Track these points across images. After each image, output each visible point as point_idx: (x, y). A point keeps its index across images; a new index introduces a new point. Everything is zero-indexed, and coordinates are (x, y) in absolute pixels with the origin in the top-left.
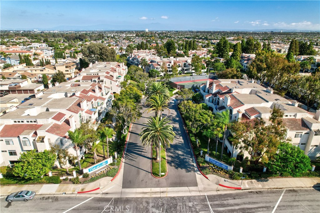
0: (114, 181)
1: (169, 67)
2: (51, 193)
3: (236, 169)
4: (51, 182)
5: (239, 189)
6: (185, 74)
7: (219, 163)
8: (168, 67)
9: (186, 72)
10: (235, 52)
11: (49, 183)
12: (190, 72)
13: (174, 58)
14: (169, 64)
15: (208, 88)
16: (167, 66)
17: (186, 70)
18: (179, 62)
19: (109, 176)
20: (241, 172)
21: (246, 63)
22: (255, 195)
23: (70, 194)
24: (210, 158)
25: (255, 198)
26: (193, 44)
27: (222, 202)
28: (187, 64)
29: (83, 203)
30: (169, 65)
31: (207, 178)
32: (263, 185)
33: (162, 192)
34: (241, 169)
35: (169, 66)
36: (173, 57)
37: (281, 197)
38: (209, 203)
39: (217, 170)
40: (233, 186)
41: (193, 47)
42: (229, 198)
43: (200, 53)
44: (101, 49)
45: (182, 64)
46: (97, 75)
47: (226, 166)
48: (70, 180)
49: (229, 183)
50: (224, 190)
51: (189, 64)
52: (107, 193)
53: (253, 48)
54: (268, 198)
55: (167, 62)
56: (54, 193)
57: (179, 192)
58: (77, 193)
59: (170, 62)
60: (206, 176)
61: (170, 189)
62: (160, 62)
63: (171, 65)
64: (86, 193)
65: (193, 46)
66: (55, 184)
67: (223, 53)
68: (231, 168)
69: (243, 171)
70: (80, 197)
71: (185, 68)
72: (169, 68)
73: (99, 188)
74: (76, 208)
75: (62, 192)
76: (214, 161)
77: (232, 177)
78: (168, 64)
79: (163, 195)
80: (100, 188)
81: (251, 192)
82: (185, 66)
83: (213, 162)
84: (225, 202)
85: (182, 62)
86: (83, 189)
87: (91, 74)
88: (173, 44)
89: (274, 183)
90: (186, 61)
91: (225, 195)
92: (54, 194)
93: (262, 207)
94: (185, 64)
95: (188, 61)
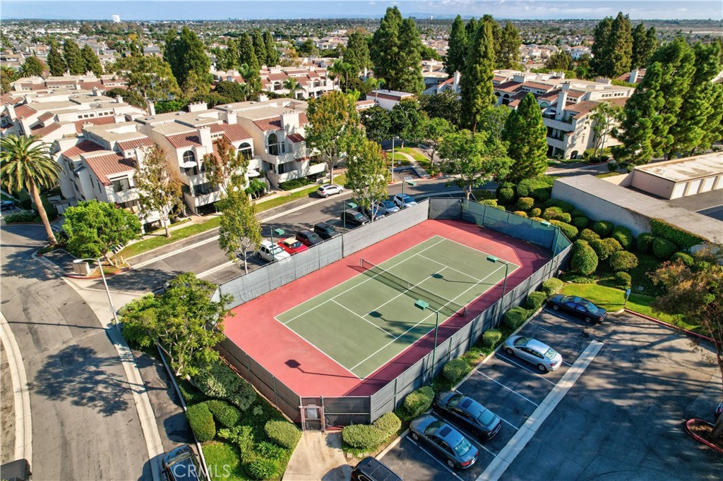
1: (191, 164)
6: (282, 187)
8: (187, 170)
9: (284, 178)
12: (303, 174)
13: (210, 107)
14: (189, 148)
16: (182, 164)
17: (282, 169)
18: (239, 131)
28: (283, 137)
30: (191, 156)
35: (193, 159)
36: (204, 106)
45: (256, 140)
51: (296, 138)
55: (175, 142)
59: (195, 139)
62: (133, 145)
63: (200, 156)
71: (278, 161)
72: (195, 170)
78: (181, 152)
82: (274, 151)
85: (253, 130)
88: (196, 46)
90: (278, 123)
94: (272, 138)
95: (285, 124)
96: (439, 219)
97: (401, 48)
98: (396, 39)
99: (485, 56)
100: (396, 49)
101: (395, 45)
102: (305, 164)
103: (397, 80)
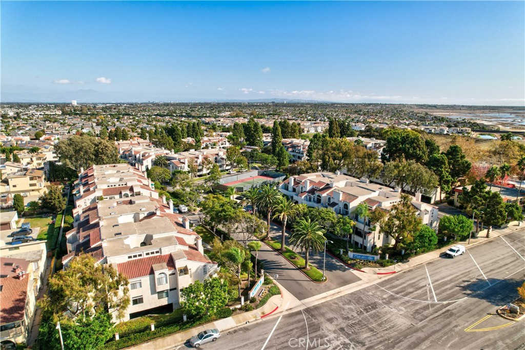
0: (284, 297)
2: (233, 327)
3: (383, 257)
4: (222, 316)
5: (394, 272)
7: (364, 256)
11: (221, 318)
13: (195, 150)
15: (293, 186)
19: (276, 295)
20: (387, 259)
21: (291, 151)
22: (409, 274)
23: (254, 321)
24: (354, 254)
25: (410, 275)
28: (219, 158)
29: (279, 323)
30: (196, 162)
31: (363, 272)
32: (409, 265)
33: (338, 293)
34: (387, 256)
36: (194, 150)
37: (427, 269)
38: (383, 288)
39: (366, 263)
40: (389, 272)
42: (394, 281)
43: (215, 141)
44: (96, 145)
45: (212, 159)
46: (124, 186)
47: (372, 257)
48: (240, 309)
49: (383, 270)
50: (384, 276)
51: (223, 159)
52: (290, 308)
53: (290, 131)
54: (419, 272)
56: (236, 326)
57: (351, 288)
58: (260, 318)
59: (198, 158)
60: (361, 270)
61: (342, 288)
63: (198, 162)
64: (271, 314)
66: (226, 317)
68: (377, 258)
69: (389, 258)
70: (268, 320)
71: (218, 165)
73: (278, 307)
74: (278, 328)
75: (244, 321)
76: (359, 256)
77: (382, 265)
81: (405, 272)
82: (216, 162)
84: (394, 284)
85: (211, 156)
86: (263, 313)
87: (115, 186)
89: (415, 261)
90: (217, 155)
91: (388, 279)
92: (238, 326)
93: (421, 279)
94: (216, 158)
95: (219, 155)
96: (261, 175)
97: (255, 131)
99: (278, 135)
102: (225, 166)
103: (253, 142)
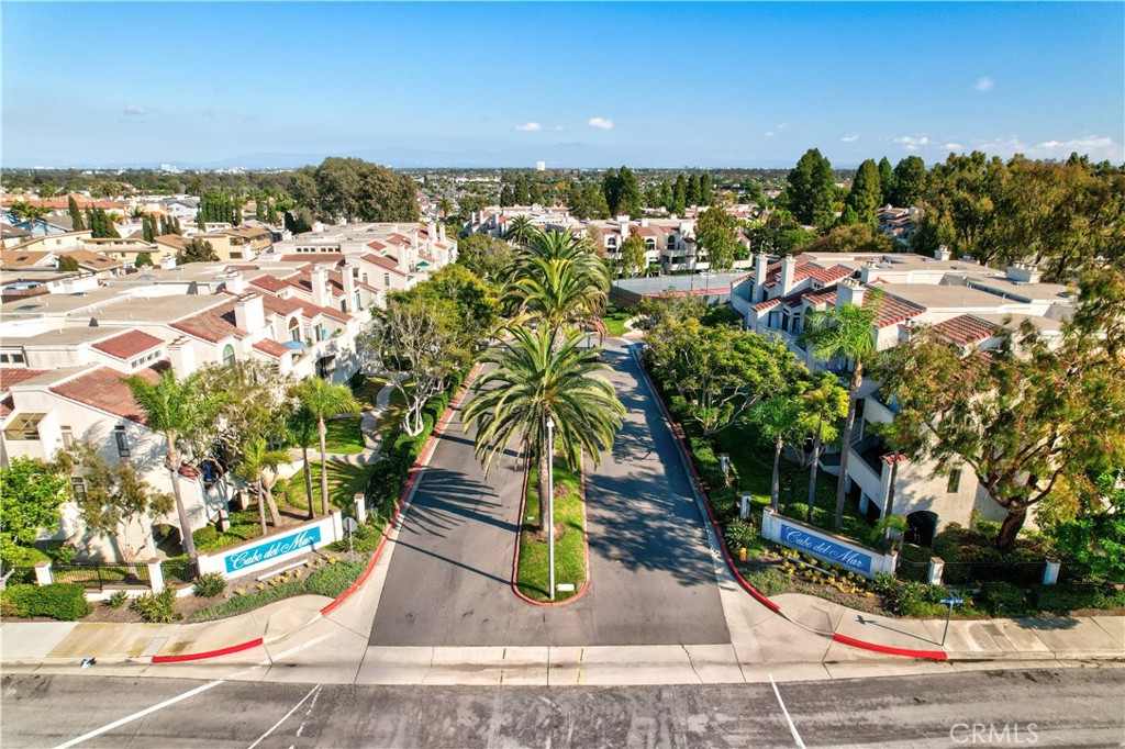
0: (334, 614)
1: (612, 246)
2: (25, 662)
3: (913, 570)
4: (41, 610)
5: (938, 658)
6: (673, 273)
7: (827, 543)
8: (609, 250)
9: (675, 267)
10: (858, 194)
11: (32, 616)
12: (691, 268)
13: (632, 218)
14: (613, 236)
15: (764, 284)
16: (607, 246)
17: (675, 260)
18: (649, 231)
19: (318, 593)
20: (936, 581)
21: (900, 236)
22: (1023, 690)
23: (118, 665)
24: (786, 523)
25: (1026, 702)
26: (699, 187)
27: (858, 715)
28: (679, 238)
29: (165, 708)
30: (613, 241)
31: (774, 609)
32: (1056, 646)
33: (559, 666)
34: (937, 567)
35: (614, 244)
36: (627, 217)
38: (789, 719)
39: (816, 574)
40: (903, 643)
41: (703, 199)
42: (890, 699)
44: (364, 176)
45: (659, 239)
46: (334, 252)
48: (135, 606)
49: (881, 629)
50: (861, 661)
51: (688, 240)
52: (291, 662)
55: (606, 231)
56: (37, 662)
57: (638, 665)
58: (149, 660)
59: (618, 232)
60: (771, 599)
61: (594, 653)
62: (580, 230)
63: (619, 242)
64: (196, 661)
65: (699, 194)
66: (59, 619)
67: (810, 208)
68: (887, 564)
69: (946, 578)
70: (156, 681)
71: (673, 254)
72: (614, 250)
73: (259, 642)
74: (122, 730)
75: (80, 655)
77: (892, 605)
78: (607, 237)
79: (557, 679)
80: (265, 641)
81: (1001, 674)
82: (671, 247)
83: (799, 541)
84: (874, 717)
85: (659, 232)
86: (180, 646)
87: (313, 250)
88: (630, 182)
89: (1109, 635)
90: (677, 229)
91: (869, 682)
92: (40, 666)
94: (671, 239)
95: (682, 230)
97: (813, 186)
98: (809, 177)
99: (864, 187)
100: (808, 186)
101: (808, 182)
102: (693, 261)
